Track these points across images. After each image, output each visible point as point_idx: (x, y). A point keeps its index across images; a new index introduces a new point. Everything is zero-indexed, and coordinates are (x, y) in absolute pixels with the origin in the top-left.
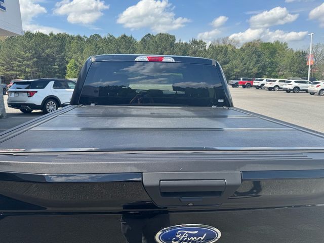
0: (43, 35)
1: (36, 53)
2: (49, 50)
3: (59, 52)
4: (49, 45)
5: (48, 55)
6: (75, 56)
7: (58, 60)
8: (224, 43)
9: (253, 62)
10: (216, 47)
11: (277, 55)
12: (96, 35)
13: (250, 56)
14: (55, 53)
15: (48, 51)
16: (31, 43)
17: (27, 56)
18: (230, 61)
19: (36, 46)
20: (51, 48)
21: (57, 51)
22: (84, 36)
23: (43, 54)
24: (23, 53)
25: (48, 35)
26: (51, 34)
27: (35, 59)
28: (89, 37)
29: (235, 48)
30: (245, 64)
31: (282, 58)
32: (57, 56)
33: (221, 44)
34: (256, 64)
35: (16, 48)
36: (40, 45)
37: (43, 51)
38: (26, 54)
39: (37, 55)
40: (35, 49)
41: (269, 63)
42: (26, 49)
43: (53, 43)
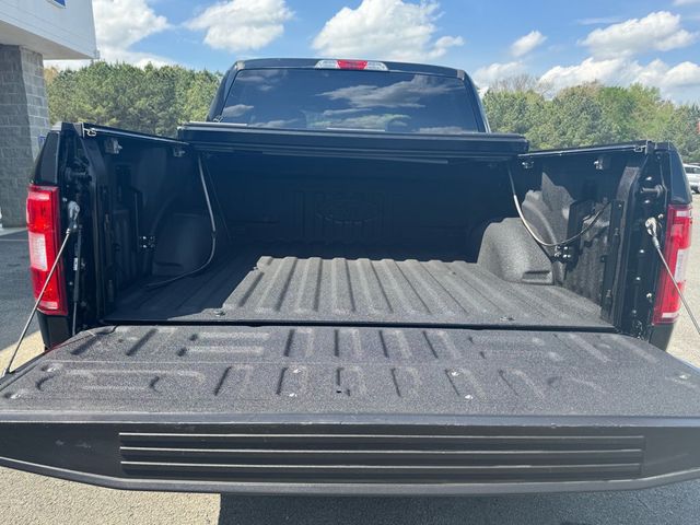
0: (132, 70)
1: (117, 108)
2: (143, 99)
3: (164, 106)
4: (143, 90)
5: (141, 111)
7: (161, 122)
8: (518, 88)
9: (582, 130)
10: (499, 96)
11: (636, 114)
13: (575, 116)
14: (156, 107)
15: (141, 103)
16: (107, 87)
17: (99, 114)
18: (531, 126)
19: (117, 91)
20: (147, 96)
21: (160, 104)
22: (217, 73)
23: (131, 109)
24: (88, 107)
25: (143, 69)
26: (149, 67)
27: (114, 120)
29: (542, 99)
30: (564, 134)
31: (647, 122)
32: (159, 115)
33: (512, 90)
34: (588, 133)
35: (73, 97)
36: (125, 91)
37: (132, 102)
38: (95, 108)
39: (118, 112)
40: (115, 100)
41: (618, 132)
42: (97, 99)
43: (151, 86)
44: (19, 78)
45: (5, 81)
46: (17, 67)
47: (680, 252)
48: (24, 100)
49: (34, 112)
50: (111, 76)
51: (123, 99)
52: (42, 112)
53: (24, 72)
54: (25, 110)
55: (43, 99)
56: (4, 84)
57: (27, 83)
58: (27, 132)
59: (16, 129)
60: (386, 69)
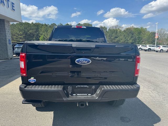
0: (28, 24)
1: (25, 32)
4: (31, 28)
5: (30, 33)
6: (43, 34)
7: (35, 35)
8: (116, 28)
9: (130, 37)
10: (112, 30)
11: (142, 34)
12: (54, 24)
13: (128, 34)
14: (34, 32)
15: (30, 31)
16: (22, 28)
17: (20, 34)
18: (119, 36)
19: (25, 28)
20: (32, 30)
21: (35, 31)
22: (48, 24)
23: (28, 33)
24: (18, 32)
25: (31, 23)
27: (24, 35)
28: (50, 25)
29: (121, 30)
30: (126, 38)
31: (144, 36)
33: (114, 28)
35: (15, 30)
36: (27, 28)
37: (28, 31)
38: (20, 32)
39: (25, 33)
40: (24, 30)
41: (138, 38)
42: (20, 30)
43: (33, 27)
44: (4, 26)
45: (1, 27)
46: (4, 24)
47: (138, 64)
48: (5, 31)
49: (7, 34)
50: (24, 25)
51: (26, 30)
52: (9, 34)
53: (5, 25)
54: (5, 34)
55: (9, 31)
56: (1, 28)
57: (6, 28)
58: (6, 39)
59: (4, 38)
60: (86, 28)
